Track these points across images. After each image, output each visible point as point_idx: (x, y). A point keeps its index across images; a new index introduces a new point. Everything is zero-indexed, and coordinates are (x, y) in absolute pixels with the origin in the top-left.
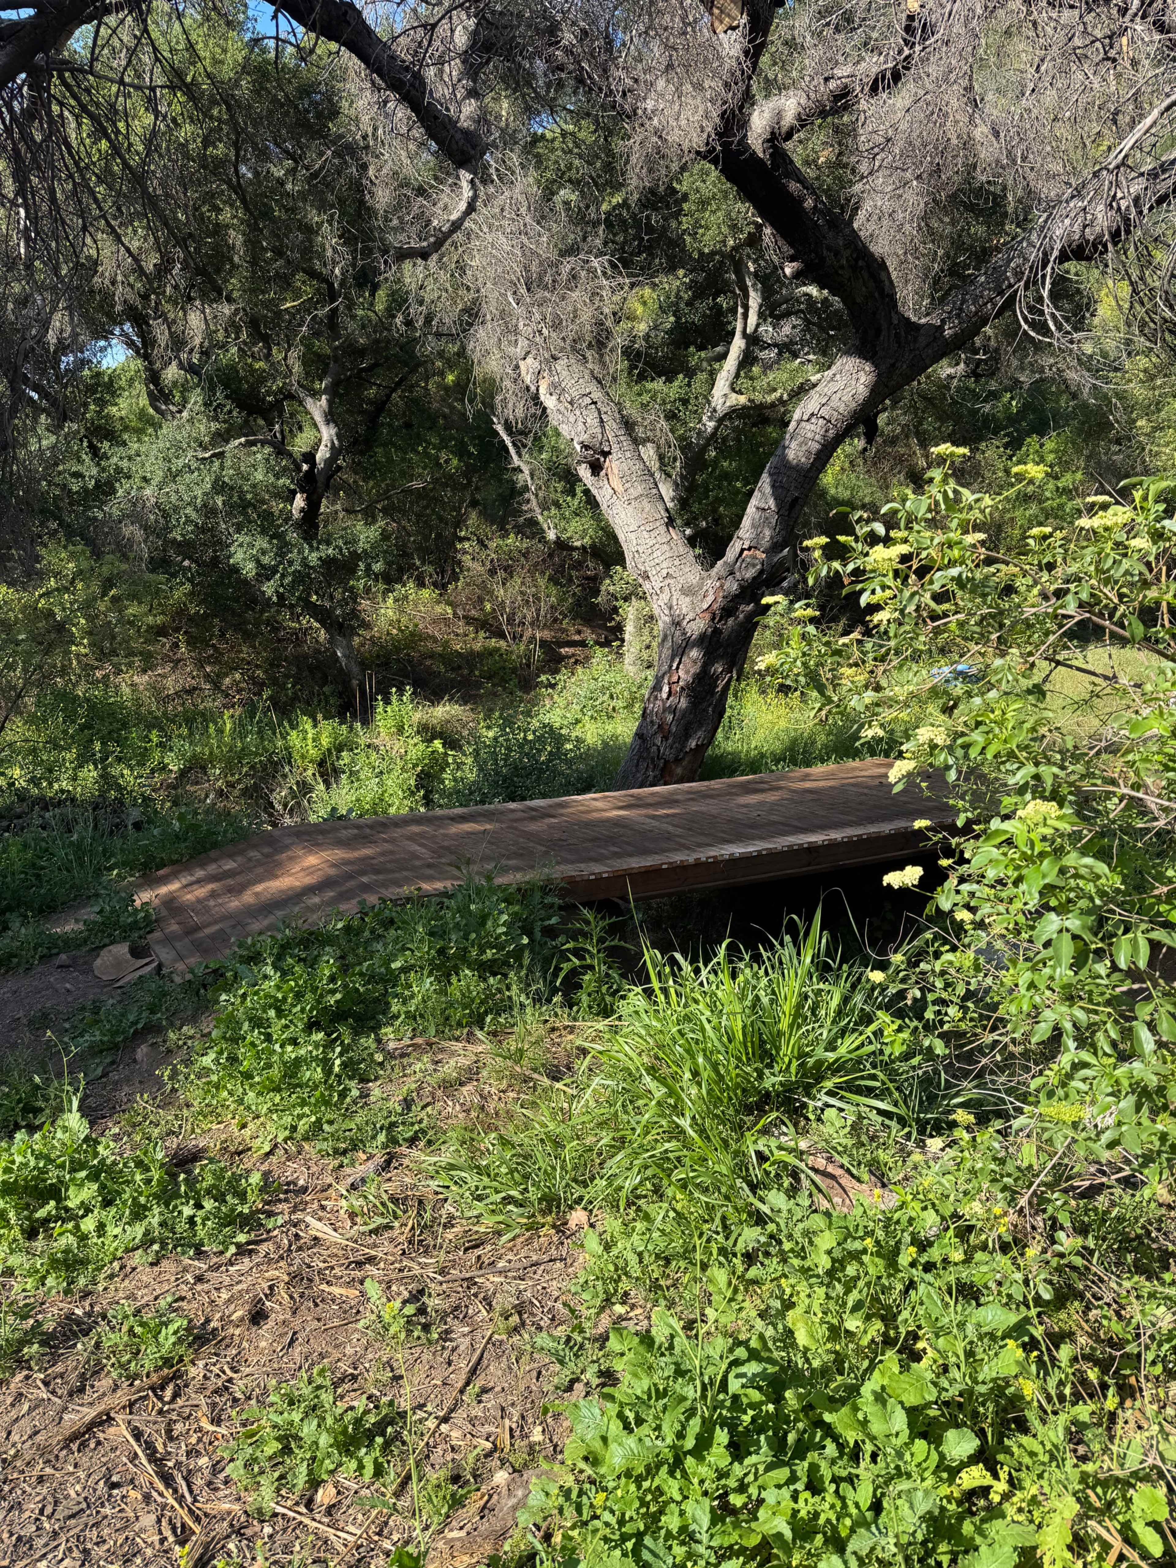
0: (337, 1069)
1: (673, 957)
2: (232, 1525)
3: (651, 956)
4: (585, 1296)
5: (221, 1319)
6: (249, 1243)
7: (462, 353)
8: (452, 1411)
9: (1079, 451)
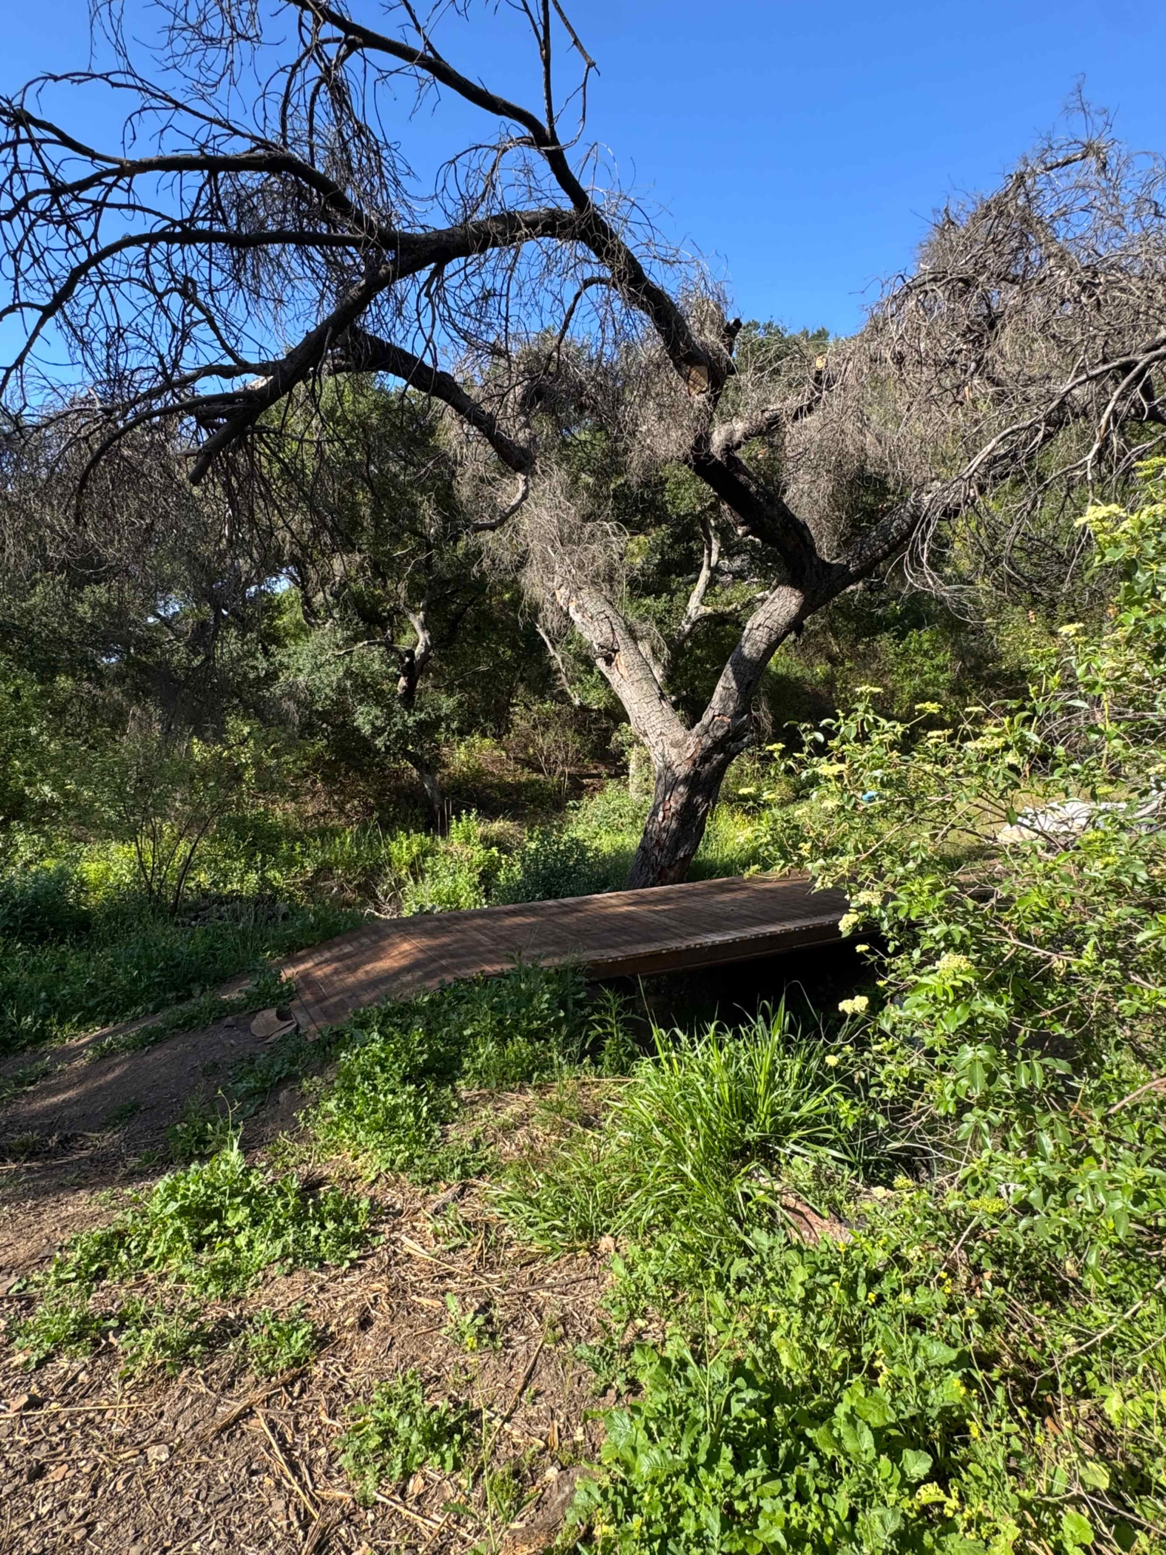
0: (424, 1115)
1: (674, 1032)
2: (343, 1512)
3: (658, 1033)
4: (614, 1312)
5: (338, 1324)
6: (359, 1258)
7: (515, 581)
8: (513, 1411)
9: (946, 640)
